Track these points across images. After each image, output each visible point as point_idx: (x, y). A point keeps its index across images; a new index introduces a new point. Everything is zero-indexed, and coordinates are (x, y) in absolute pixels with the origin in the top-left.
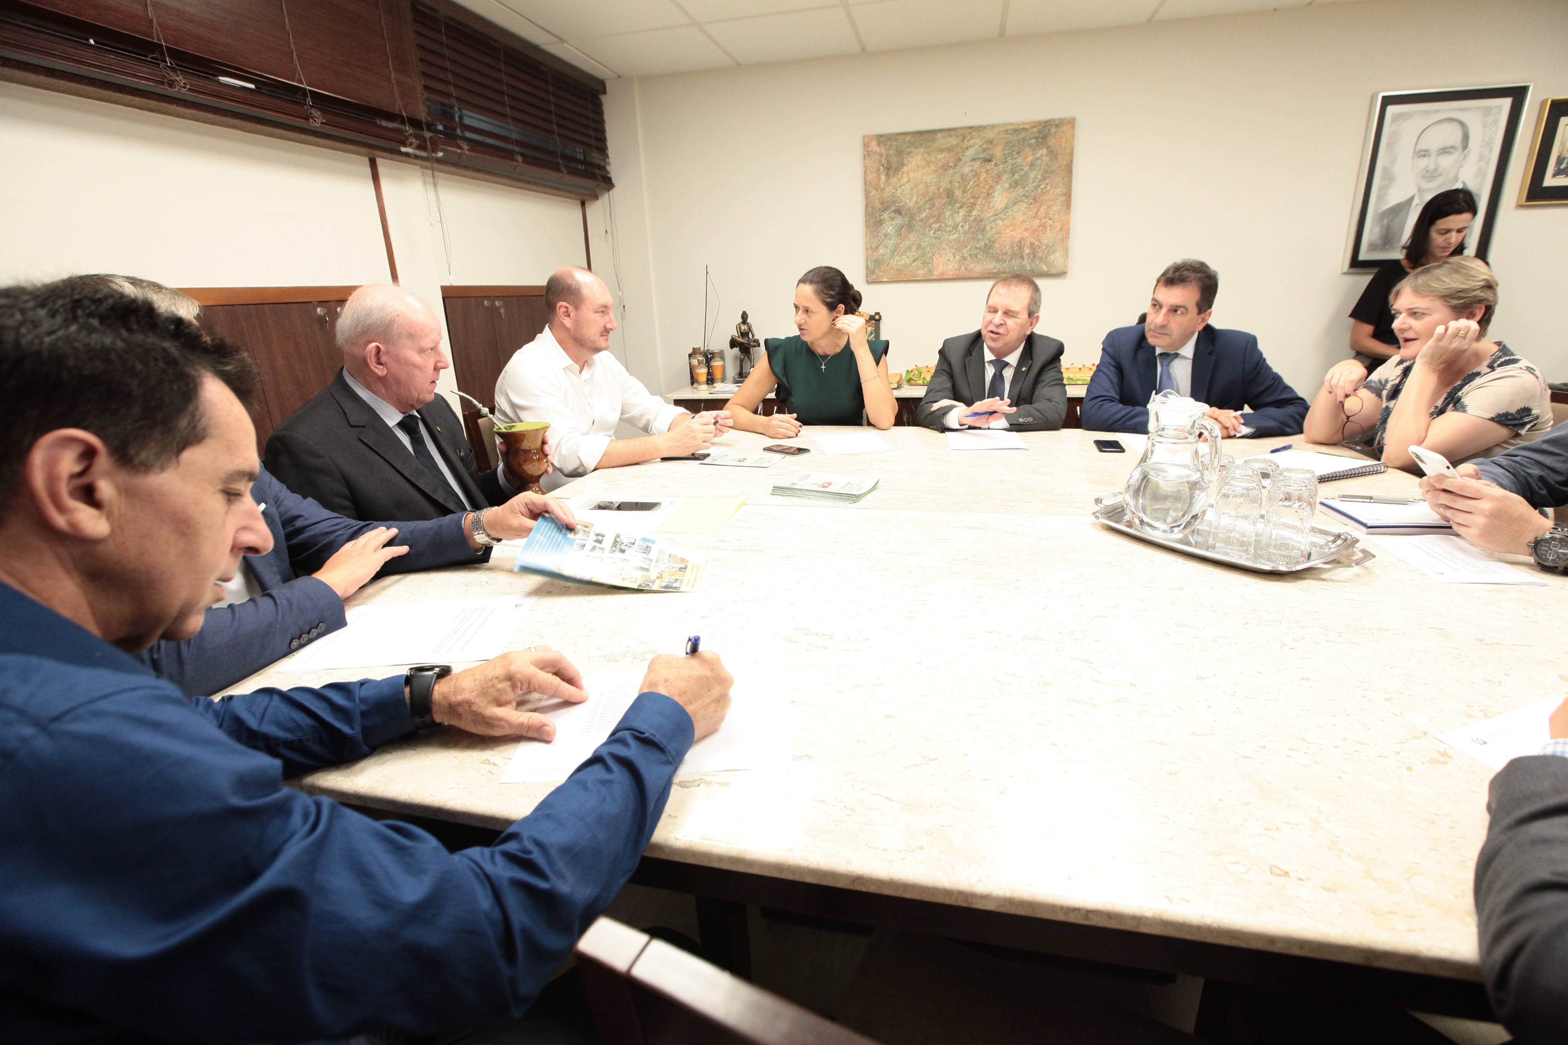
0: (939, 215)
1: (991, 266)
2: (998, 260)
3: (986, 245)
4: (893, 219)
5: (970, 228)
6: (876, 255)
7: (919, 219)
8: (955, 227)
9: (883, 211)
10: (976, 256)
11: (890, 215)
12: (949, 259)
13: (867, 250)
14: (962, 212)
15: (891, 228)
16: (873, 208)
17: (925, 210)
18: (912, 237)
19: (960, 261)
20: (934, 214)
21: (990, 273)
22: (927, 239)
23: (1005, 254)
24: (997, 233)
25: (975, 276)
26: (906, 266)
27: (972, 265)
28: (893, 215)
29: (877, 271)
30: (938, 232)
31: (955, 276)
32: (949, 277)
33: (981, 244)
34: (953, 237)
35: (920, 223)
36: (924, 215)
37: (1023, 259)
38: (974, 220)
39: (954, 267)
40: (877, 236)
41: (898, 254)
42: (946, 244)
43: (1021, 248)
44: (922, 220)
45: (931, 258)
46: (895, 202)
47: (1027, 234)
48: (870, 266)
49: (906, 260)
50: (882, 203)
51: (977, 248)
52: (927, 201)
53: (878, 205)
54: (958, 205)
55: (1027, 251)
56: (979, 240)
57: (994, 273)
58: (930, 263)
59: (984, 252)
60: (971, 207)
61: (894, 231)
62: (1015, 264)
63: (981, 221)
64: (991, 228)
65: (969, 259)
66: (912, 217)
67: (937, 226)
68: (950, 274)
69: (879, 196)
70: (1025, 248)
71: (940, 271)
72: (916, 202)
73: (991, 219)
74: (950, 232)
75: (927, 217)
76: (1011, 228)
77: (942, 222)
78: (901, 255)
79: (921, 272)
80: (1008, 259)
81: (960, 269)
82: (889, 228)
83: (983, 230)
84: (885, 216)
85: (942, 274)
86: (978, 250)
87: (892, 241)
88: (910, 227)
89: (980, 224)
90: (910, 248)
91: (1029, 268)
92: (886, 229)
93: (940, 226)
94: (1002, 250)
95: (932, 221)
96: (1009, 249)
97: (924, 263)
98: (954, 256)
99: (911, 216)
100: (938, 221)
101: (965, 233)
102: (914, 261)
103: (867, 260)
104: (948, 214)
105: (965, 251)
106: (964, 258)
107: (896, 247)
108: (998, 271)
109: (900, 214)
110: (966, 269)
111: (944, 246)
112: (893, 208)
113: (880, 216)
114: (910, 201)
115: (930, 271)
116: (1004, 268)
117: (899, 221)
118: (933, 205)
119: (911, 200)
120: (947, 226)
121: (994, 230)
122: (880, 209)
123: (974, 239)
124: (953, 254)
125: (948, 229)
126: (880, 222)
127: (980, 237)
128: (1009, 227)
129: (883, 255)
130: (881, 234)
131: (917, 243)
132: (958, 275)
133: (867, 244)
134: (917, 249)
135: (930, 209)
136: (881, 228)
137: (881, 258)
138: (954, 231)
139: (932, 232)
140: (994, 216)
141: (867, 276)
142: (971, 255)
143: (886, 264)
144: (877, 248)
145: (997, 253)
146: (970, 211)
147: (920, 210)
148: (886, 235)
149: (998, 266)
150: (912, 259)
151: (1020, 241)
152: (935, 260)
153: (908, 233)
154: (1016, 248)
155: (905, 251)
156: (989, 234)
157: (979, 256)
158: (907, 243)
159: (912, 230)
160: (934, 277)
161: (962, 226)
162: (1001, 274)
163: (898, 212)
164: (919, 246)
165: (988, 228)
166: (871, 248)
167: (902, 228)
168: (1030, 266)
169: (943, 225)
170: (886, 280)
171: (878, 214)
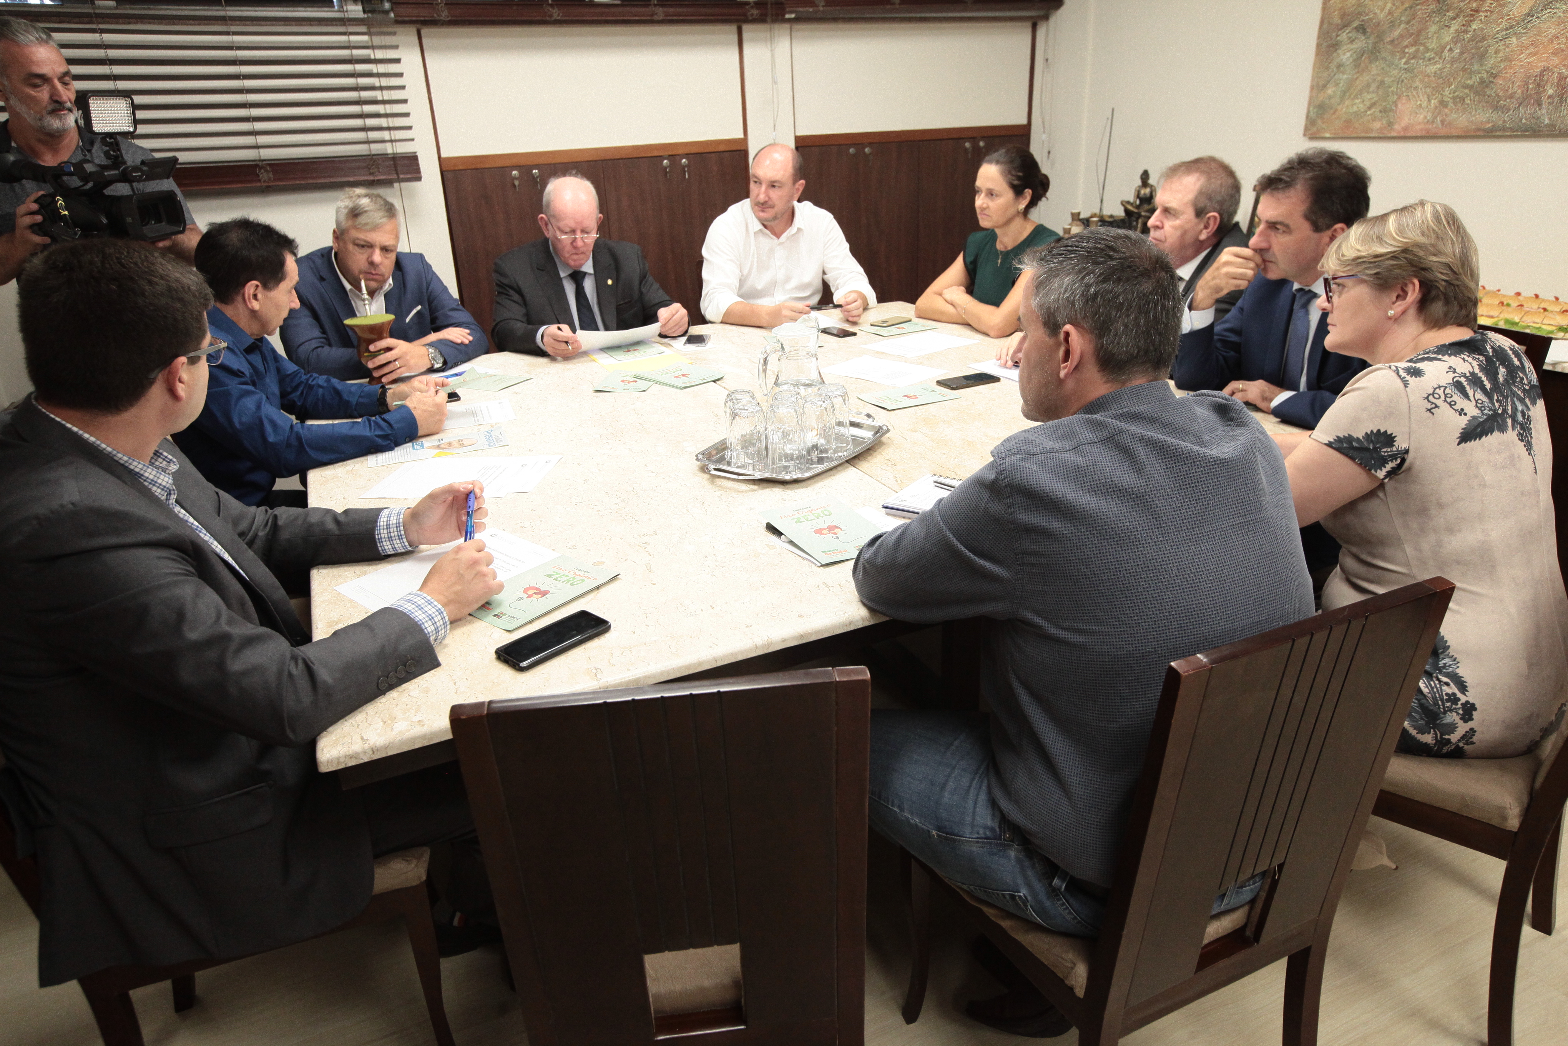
0: (1419, 32)
1: (1484, 117)
2: (1496, 108)
3: (1482, 81)
4: (1352, 41)
5: (1462, 53)
6: (1322, 97)
7: (1388, 40)
8: (1440, 53)
9: (1341, 29)
10: (1462, 100)
11: (1350, 35)
12: (1420, 105)
13: (1312, 88)
14: (1455, 26)
15: (1348, 54)
16: (1330, 24)
17: (1399, 25)
18: (1375, 68)
19: (1436, 108)
20: (1411, 31)
21: (1479, 130)
22: (1394, 72)
23: (1511, 97)
24: (1507, 59)
25: (1455, 133)
26: (1357, 114)
27: (1454, 116)
28: (1354, 34)
29: (1319, 122)
30: (1412, 61)
31: (1424, 133)
32: (1414, 134)
33: (1474, 80)
34: (1432, 69)
35: (1389, 47)
36: (1397, 33)
37: (1540, 105)
38: (1471, 40)
39: (1426, 117)
40: (1327, 68)
41: (1350, 96)
42: (1421, 81)
43: (1540, 86)
44: (1392, 42)
45: (1395, 103)
46: (1360, 14)
47: (1556, 60)
48: (1311, 114)
49: (1359, 105)
50: (1343, 16)
51: (1466, 87)
52: (1406, 10)
53: (1337, 20)
54: (1450, 14)
55: (1550, 92)
56: (1472, 73)
57: (1483, 130)
58: (1392, 110)
59: (1477, 93)
60: (1472, 15)
61: (1351, 60)
62: (1525, 112)
63: (1483, 39)
64: (1497, 52)
65: (1451, 105)
66: (1380, 37)
67: (1412, 50)
68: (1417, 130)
69: (1340, 6)
70: (1548, 87)
71: (1403, 124)
72: (1389, 13)
73: (1499, 36)
74: (1430, 60)
75: (1402, 36)
76: (1531, 49)
77: (1421, 44)
78: (1355, 97)
79: (1377, 125)
80: (1515, 104)
81: (1433, 122)
82: (1345, 55)
83: (1482, 56)
84: (1343, 36)
85: (1406, 129)
86: (1467, 91)
87: (1345, 76)
88: (1374, 53)
89: (1480, 44)
90: (1368, 85)
91: (1547, 121)
92: (1342, 57)
93: (1417, 51)
94: (1507, 90)
95: (1406, 43)
96: (1519, 87)
97: (1384, 111)
98: (1429, 100)
99: (1377, 36)
100: (1415, 43)
101: (1453, 61)
102: (1369, 108)
103: (1310, 104)
104: (1433, 29)
105: (1447, 93)
106: (1443, 104)
107: (1350, 84)
108: (1493, 126)
109: (1364, 32)
110: (1442, 122)
111: (1418, 83)
112: (1356, 24)
113: (1337, 36)
114: (1381, 11)
115: (1390, 124)
116: (1504, 121)
117: (1361, 43)
118: (1414, 16)
119: (1382, 9)
120: (1427, 50)
121: (1501, 54)
122: (1338, 25)
123: (1464, 70)
124: (1428, 96)
125: (1427, 55)
126: (1335, 46)
127: (1476, 67)
128: (1527, 48)
129: (1330, 97)
130: (1333, 65)
131: (1379, 78)
132: (1428, 131)
133: (1313, 80)
134: (1378, 88)
135: (1408, 23)
136: (1335, 55)
137: (1327, 101)
138: (1437, 59)
139: (1404, 60)
140: (1507, 29)
141: (1306, 129)
142: (1453, 98)
143: (1332, 111)
144: (1325, 86)
145: (1497, 95)
146: (1468, 23)
147: (1393, 24)
148: (1339, 66)
149: (1495, 116)
150: (1368, 104)
151: (1542, 74)
152: (1400, 106)
153: (1370, 62)
154: (1531, 86)
155: (1361, 92)
156: (1490, 62)
157: (1467, 101)
158: (1366, 78)
159: (1376, 59)
160: (1394, 134)
161: (1451, 50)
162: (1496, 131)
163: (1362, 29)
164: (1382, 83)
165: (1491, 51)
166: (1318, 85)
167: (1362, 55)
168: (1550, 119)
169: (1422, 48)
170: (1327, 135)
171: (1334, 34)
